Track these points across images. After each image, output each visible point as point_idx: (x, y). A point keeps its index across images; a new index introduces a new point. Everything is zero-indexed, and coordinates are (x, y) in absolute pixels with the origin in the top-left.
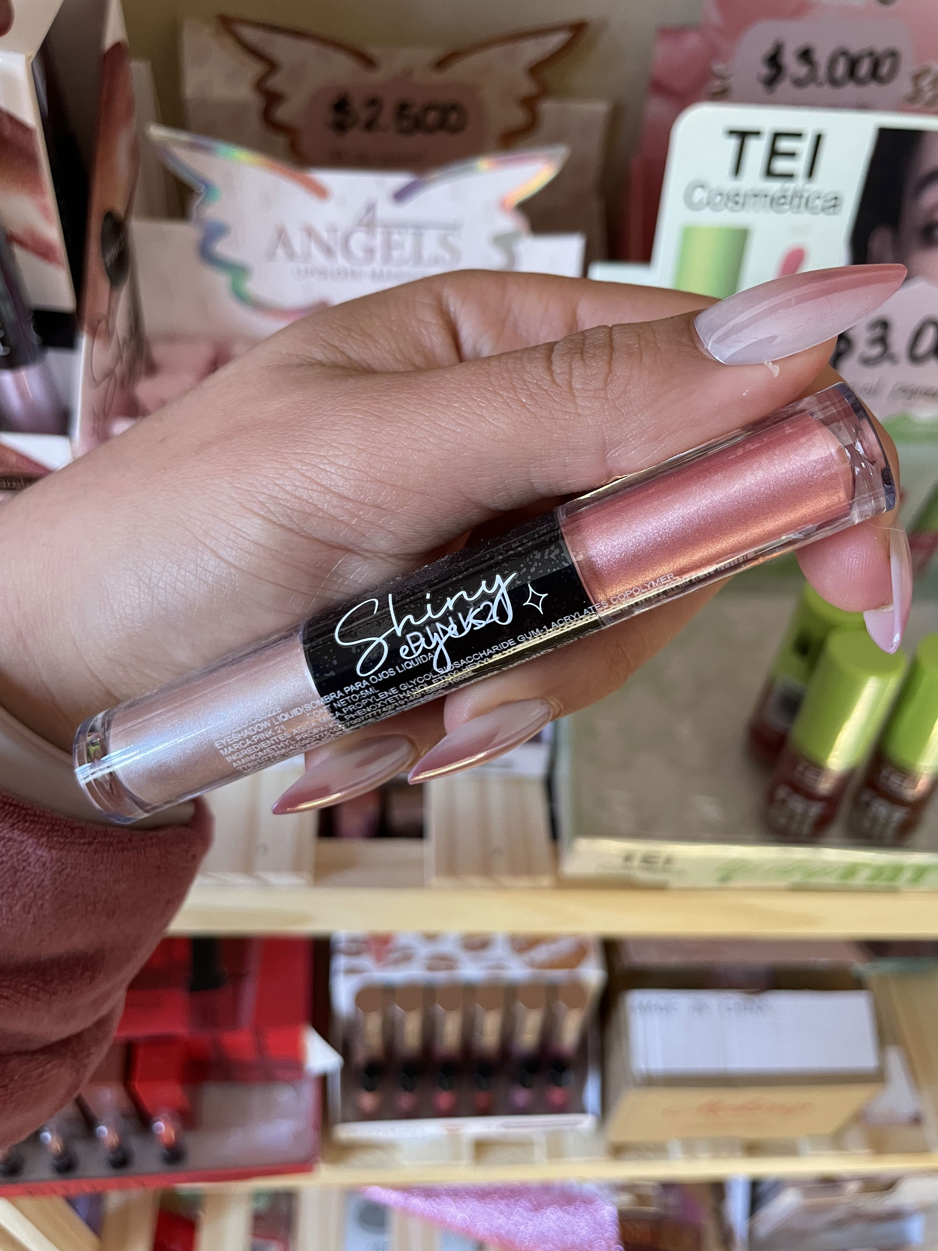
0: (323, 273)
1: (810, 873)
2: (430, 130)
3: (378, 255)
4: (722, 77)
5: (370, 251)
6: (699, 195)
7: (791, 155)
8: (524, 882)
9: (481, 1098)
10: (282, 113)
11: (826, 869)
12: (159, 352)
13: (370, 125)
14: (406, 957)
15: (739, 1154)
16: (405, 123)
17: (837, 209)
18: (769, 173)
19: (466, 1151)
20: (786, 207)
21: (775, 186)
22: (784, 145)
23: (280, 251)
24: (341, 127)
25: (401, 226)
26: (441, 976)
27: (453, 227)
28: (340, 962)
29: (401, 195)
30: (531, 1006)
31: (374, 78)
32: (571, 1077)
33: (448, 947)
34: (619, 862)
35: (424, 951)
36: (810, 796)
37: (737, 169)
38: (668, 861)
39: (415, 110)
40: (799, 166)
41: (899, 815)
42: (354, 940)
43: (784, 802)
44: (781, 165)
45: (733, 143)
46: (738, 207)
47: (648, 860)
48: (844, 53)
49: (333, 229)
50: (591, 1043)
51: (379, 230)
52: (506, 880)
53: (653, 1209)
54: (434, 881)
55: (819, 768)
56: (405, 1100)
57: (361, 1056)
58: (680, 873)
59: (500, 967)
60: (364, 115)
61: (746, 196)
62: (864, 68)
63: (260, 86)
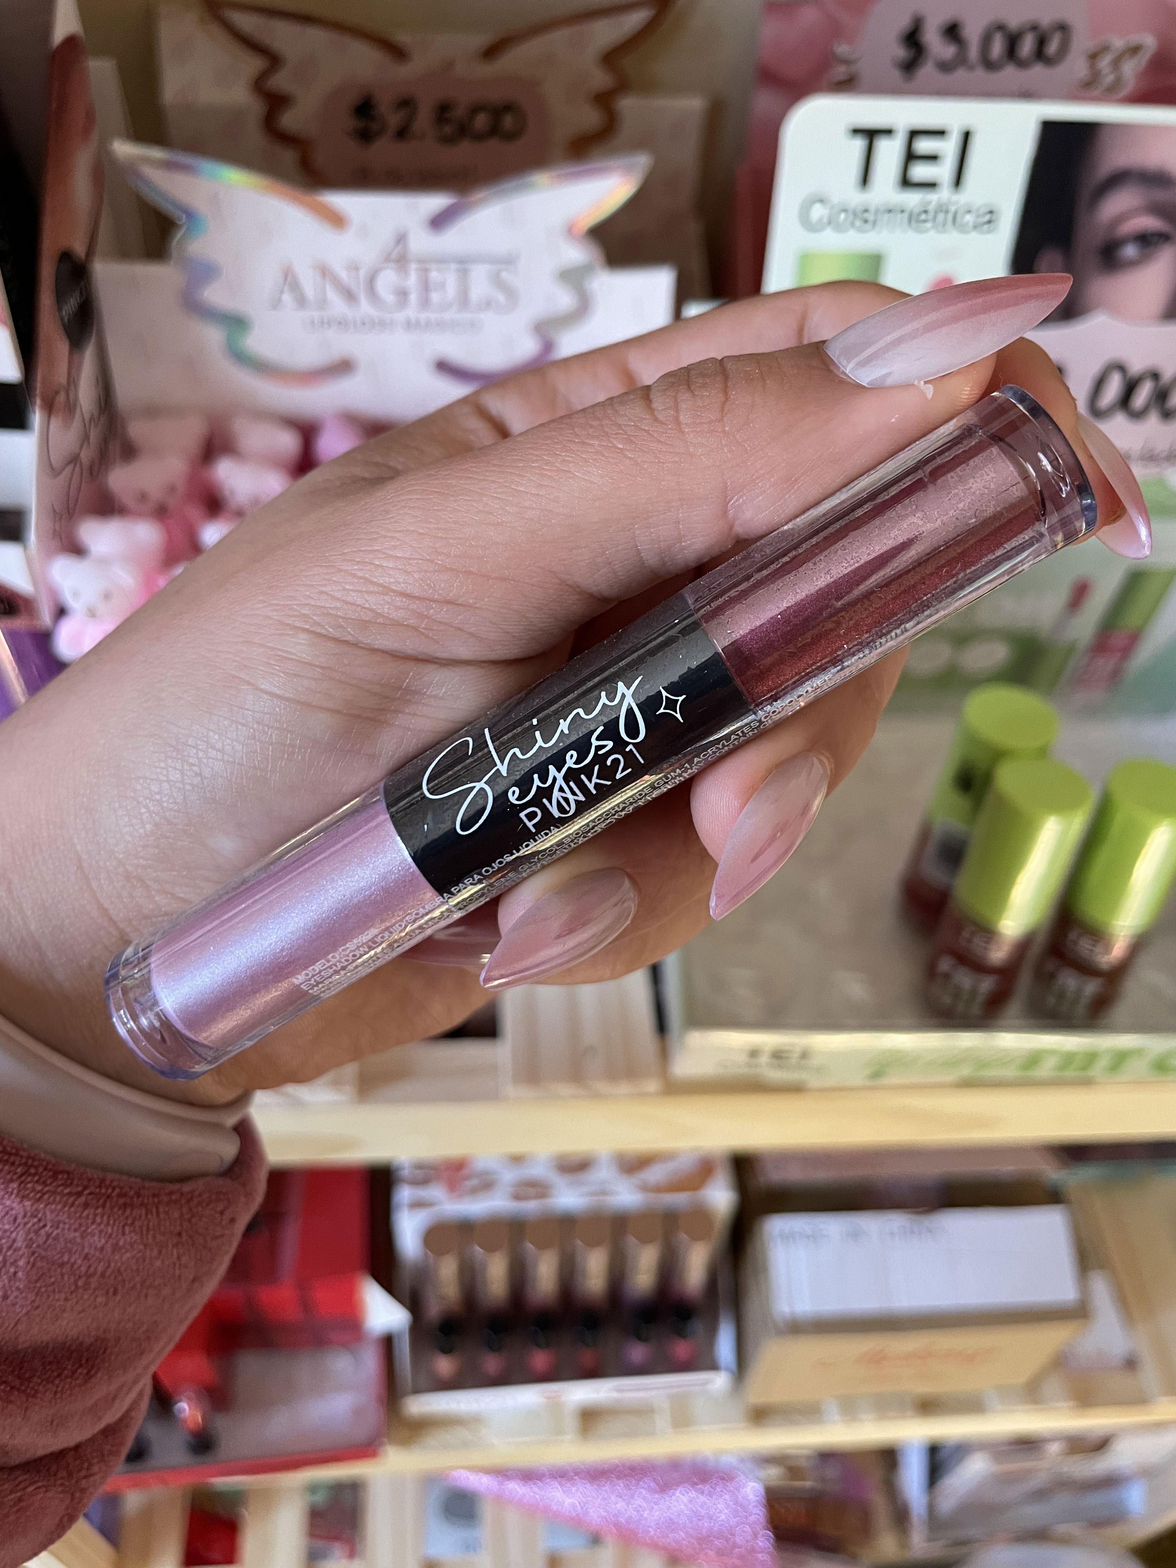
0: (343, 324)
1: (983, 1064)
2: (479, 137)
3: (413, 298)
4: (847, 62)
5: (403, 294)
6: (818, 212)
7: (932, 158)
8: (624, 1088)
9: (587, 1357)
10: (289, 120)
11: (1003, 1058)
12: (137, 430)
13: (402, 133)
14: (486, 1184)
15: (909, 1413)
16: (448, 129)
17: (992, 225)
18: (906, 182)
19: (571, 1423)
20: (929, 225)
21: (913, 199)
22: (924, 146)
23: (287, 298)
24: (365, 136)
25: (441, 260)
26: (531, 1207)
27: (509, 261)
28: (404, 1194)
29: (439, 222)
30: (645, 1240)
31: (406, 72)
32: (698, 1326)
33: (538, 1170)
34: (743, 1058)
35: (508, 1176)
36: (980, 967)
37: (865, 178)
38: (805, 1055)
39: (460, 112)
40: (943, 172)
41: (1091, 987)
42: (419, 1166)
43: (947, 976)
44: (920, 172)
45: (859, 144)
46: (868, 226)
47: (778, 1055)
48: (1001, 27)
49: (354, 267)
50: (723, 1284)
51: (413, 267)
52: (602, 1086)
53: (808, 1484)
54: (511, 1090)
55: (988, 933)
56: (492, 1363)
57: (434, 1310)
58: (820, 1070)
59: (604, 1193)
60: (394, 120)
61: (877, 212)
62: (1027, 46)
63: (259, 85)
